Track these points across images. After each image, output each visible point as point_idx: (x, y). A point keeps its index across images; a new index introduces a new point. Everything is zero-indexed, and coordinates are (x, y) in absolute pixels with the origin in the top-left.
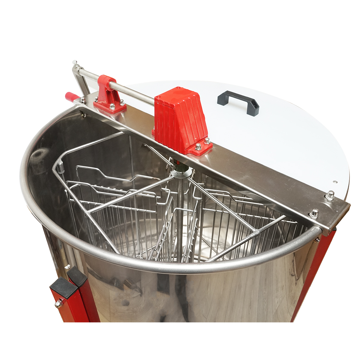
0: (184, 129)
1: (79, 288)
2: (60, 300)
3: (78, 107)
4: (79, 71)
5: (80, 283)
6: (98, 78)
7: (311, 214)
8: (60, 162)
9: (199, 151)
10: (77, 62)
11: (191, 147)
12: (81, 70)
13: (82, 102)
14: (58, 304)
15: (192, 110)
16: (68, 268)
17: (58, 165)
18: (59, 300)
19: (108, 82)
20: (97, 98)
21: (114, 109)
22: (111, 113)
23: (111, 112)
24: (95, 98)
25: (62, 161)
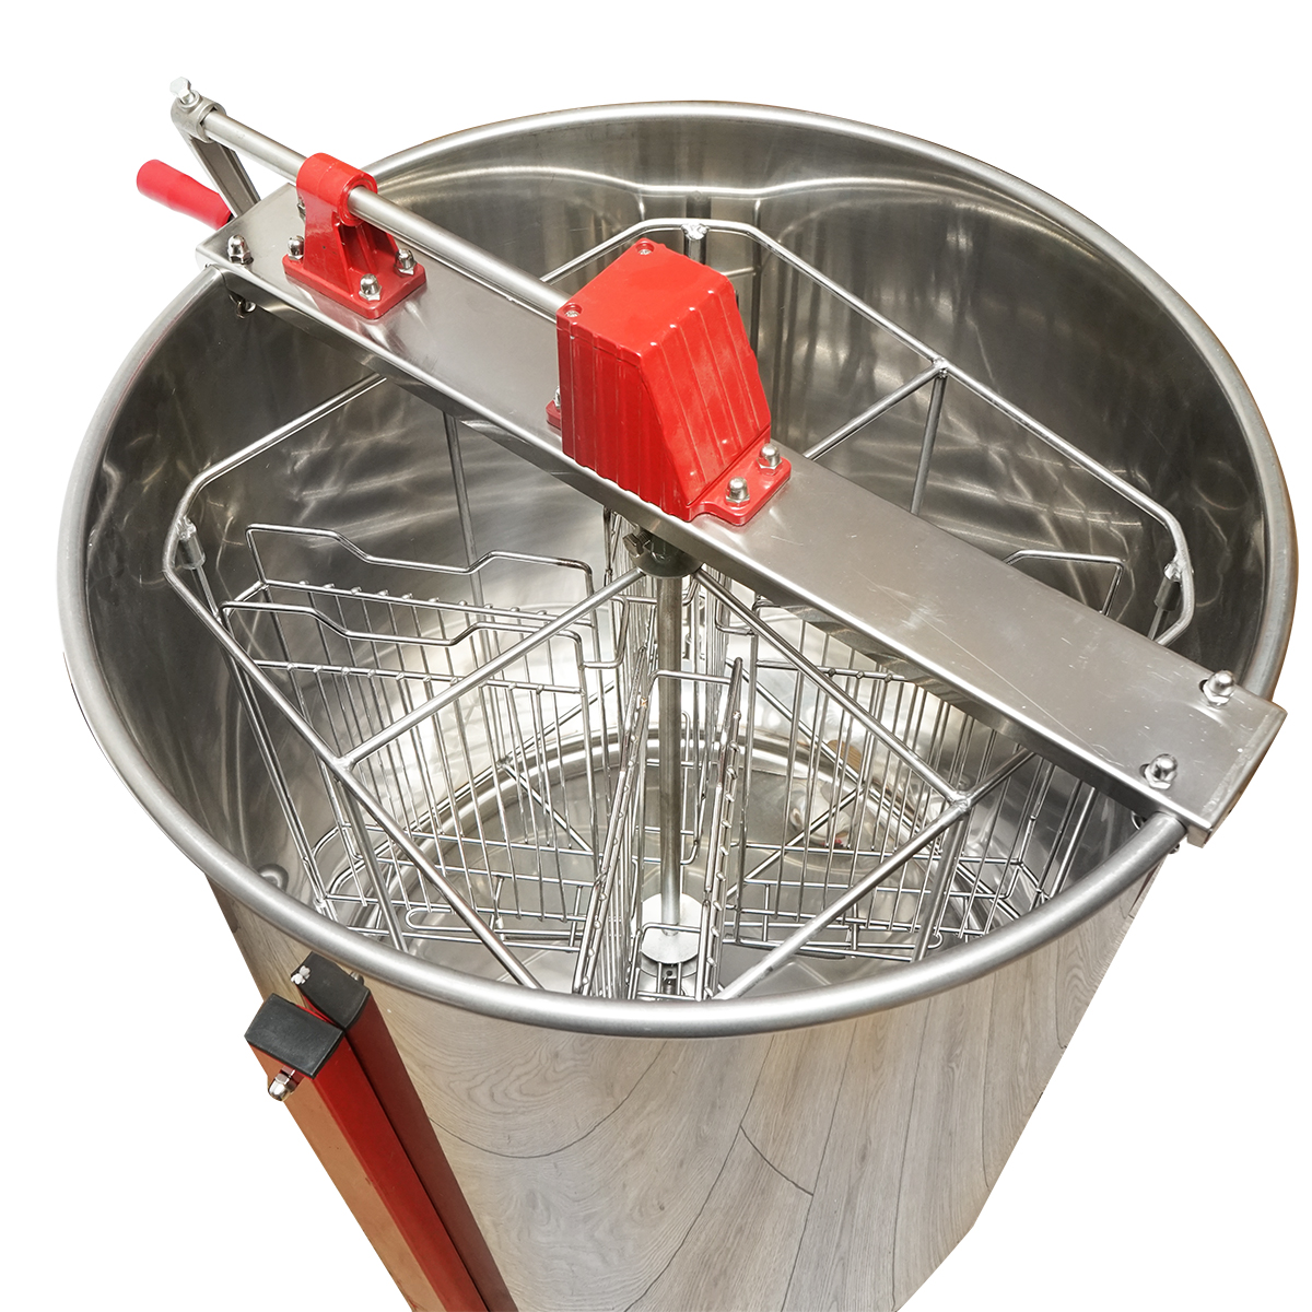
0: (681, 432)
1: (346, 1034)
2: (283, 1076)
3: (217, 275)
4: (202, 123)
5: (348, 1014)
6: (299, 164)
7: (1149, 772)
8: (182, 527)
9: (741, 505)
10: (189, 84)
11: (707, 489)
12: (212, 118)
13: (235, 259)
14: (279, 1088)
15: (705, 352)
16: (304, 981)
17: (182, 546)
18: (280, 1075)
19: (345, 190)
20: (297, 243)
21: (378, 298)
22: (369, 315)
23: (367, 311)
24: (291, 242)
25: (192, 521)
